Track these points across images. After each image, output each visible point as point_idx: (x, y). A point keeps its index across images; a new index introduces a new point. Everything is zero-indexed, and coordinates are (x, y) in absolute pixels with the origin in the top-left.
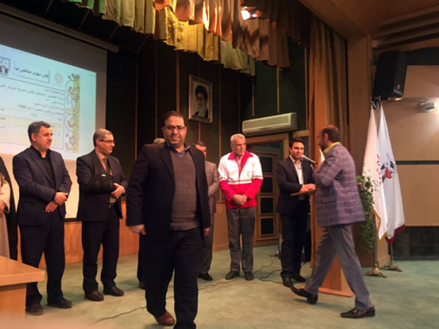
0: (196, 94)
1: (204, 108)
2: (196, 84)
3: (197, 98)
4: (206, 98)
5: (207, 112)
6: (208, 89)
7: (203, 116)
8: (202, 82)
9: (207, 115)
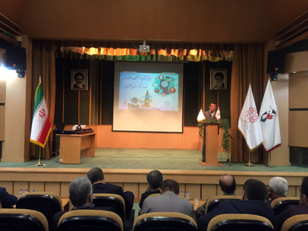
0: (215, 77)
1: (221, 83)
2: (215, 73)
3: (216, 79)
4: (223, 77)
5: (224, 84)
6: (224, 73)
7: (220, 87)
8: (219, 70)
9: (223, 86)
